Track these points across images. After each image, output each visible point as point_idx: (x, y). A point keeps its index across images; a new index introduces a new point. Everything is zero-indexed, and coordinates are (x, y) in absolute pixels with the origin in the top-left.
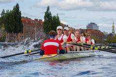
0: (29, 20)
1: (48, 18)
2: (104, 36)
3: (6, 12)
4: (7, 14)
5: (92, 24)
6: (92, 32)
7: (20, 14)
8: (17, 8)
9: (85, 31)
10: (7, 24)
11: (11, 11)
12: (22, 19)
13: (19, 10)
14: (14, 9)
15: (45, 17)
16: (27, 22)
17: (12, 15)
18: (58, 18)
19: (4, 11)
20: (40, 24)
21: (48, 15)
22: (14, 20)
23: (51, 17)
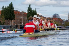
0: (18, 12)
1: (30, 11)
2: (63, 22)
3: (4, 7)
4: (5, 8)
5: (56, 15)
6: (56, 19)
7: (13, 8)
8: (11, 5)
9: (52, 19)
10: (5, 15)
11: (7, 7)
12: (14, 12)
13: (12, 6)
14: (9, 5)
15: (28, 10)
16: (17, 13)
17: (8, 9)
18: (36, 11)
19: (3, 6)
20: (25, 15)
21: (29, 9)
22: (10, 12)
23: (31, 10)
